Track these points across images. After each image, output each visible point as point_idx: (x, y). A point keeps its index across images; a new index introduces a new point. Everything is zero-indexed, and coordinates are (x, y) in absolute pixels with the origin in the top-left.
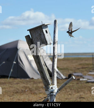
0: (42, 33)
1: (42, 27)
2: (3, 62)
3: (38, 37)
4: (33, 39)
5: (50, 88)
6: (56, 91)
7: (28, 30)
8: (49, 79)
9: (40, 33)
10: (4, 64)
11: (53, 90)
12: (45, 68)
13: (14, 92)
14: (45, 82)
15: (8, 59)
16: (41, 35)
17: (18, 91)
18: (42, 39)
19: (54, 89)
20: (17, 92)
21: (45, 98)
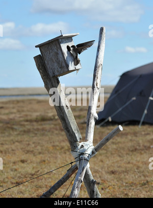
0: (59, 51)
1: (60, 40)
2: (133, 97)
3: (53, 58)
4: (46, 63)
5: (79, 147)
6: (89, 152)
7: (36, 47)
8: (76, 132)
9: (56, 50)
10: (134, 100)
11: (85, 150)
12: (68, 111)
13: (131, 149)
14: (69, 135)
15: (141, 93)
16: (57, 54)
17: (138, 147)
18: (60, 61)
19: (86, 147)
20: (136, 149)
21: (71, 163)
